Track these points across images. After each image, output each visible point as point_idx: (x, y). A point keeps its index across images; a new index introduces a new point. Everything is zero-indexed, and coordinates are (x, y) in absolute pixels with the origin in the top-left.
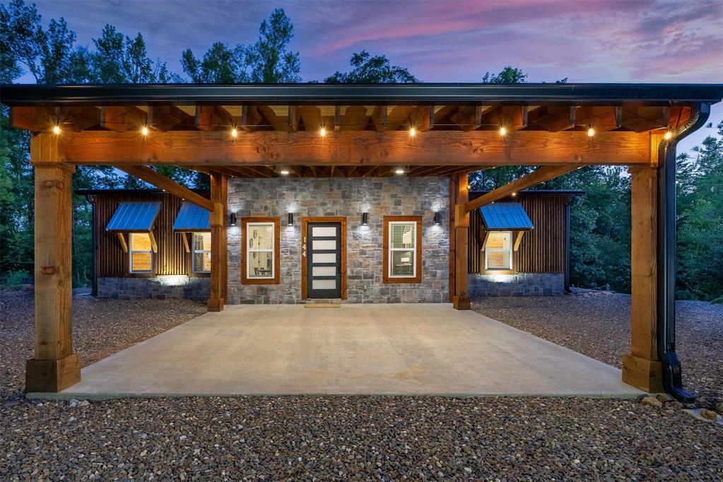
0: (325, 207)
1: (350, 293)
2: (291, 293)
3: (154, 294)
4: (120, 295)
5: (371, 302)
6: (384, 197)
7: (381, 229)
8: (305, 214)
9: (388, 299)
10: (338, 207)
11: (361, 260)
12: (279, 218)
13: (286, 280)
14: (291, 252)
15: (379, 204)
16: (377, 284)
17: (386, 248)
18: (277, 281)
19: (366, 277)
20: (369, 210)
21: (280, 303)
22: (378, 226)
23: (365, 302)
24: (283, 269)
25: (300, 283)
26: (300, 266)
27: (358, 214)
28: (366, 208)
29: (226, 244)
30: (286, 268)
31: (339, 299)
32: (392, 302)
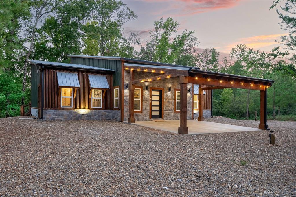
0: (157, 84)
1: (165, 116)
2: (146, 117)
3: (73, 118)
4: (55, 118)
5: (171, 120)
6: (175, 82)
7: (174, 93)
8: (151, 86)
9: (176, 118)
10: (161, 84)
11: (168, 104)
12: (142, 87)
13: (144, 111)
14: (146, 101)
15: (173, 84)
16: (172, 113)
17: (175, 100)
18: (141, 112)
19: (169, 111)
20: (171, 86)
21: (142, 120)
22: (173, 92)
23: (169, 120)
24: (144, 107)
25: (149, 113)
26: (149, 106)
27: (168, 87)
28: (170, 85)
29: (124, 96)
30: (145, 107)
31: (161, 119)
32: (177, 120)
